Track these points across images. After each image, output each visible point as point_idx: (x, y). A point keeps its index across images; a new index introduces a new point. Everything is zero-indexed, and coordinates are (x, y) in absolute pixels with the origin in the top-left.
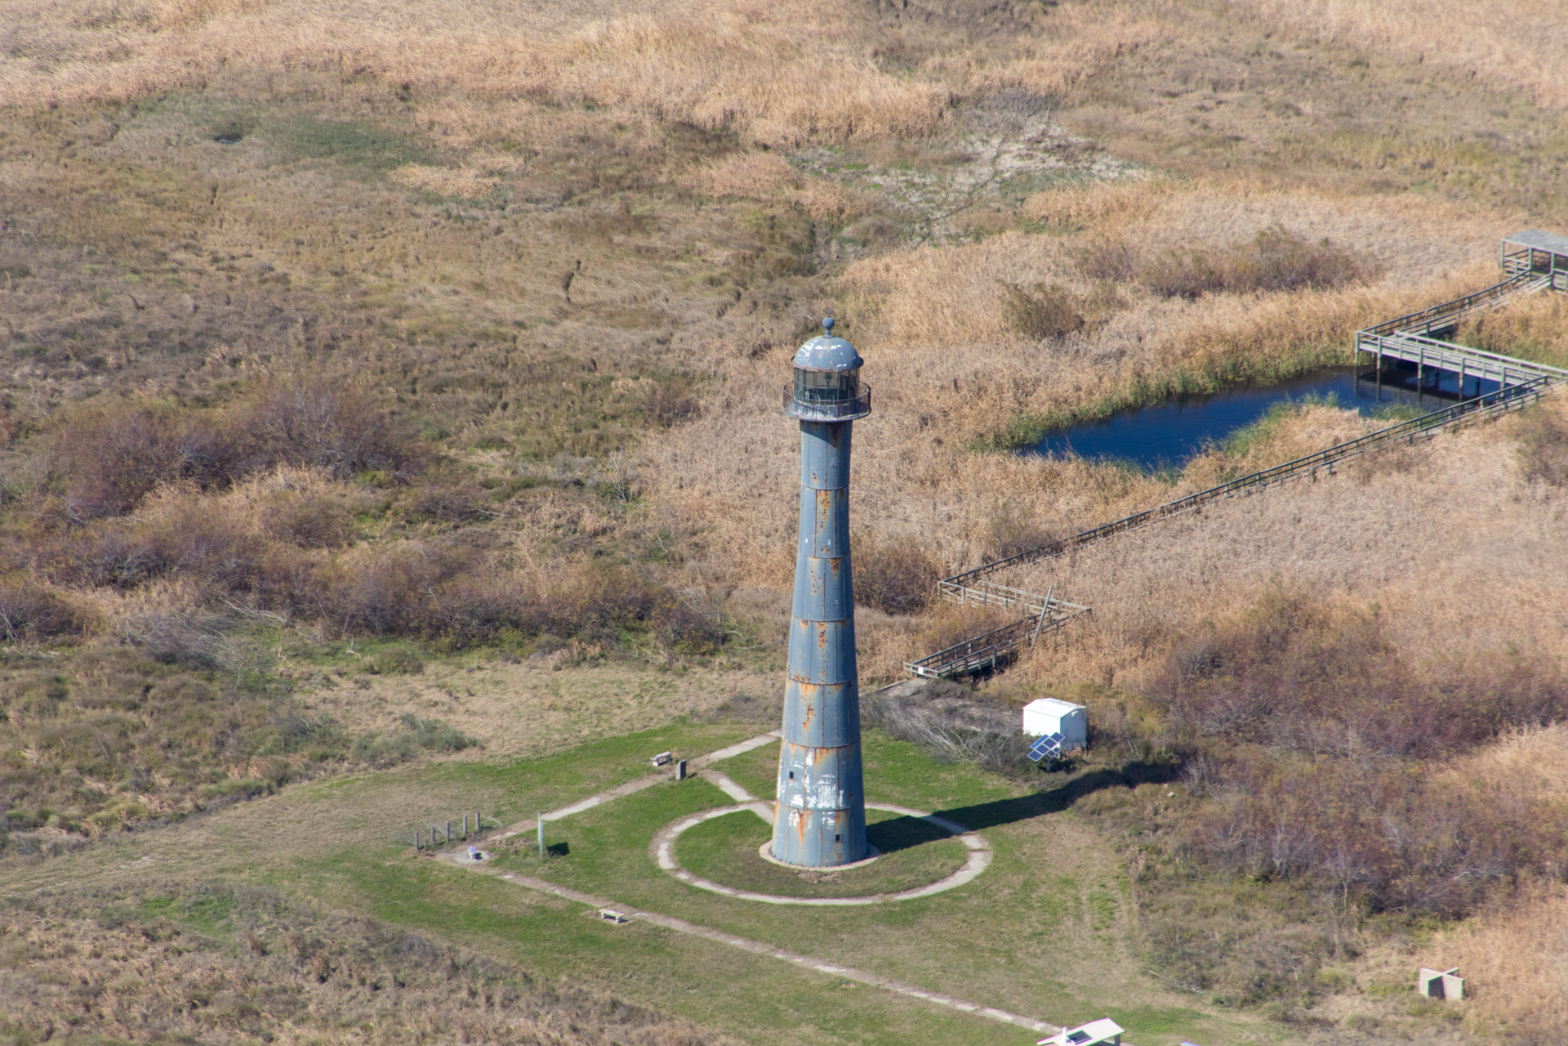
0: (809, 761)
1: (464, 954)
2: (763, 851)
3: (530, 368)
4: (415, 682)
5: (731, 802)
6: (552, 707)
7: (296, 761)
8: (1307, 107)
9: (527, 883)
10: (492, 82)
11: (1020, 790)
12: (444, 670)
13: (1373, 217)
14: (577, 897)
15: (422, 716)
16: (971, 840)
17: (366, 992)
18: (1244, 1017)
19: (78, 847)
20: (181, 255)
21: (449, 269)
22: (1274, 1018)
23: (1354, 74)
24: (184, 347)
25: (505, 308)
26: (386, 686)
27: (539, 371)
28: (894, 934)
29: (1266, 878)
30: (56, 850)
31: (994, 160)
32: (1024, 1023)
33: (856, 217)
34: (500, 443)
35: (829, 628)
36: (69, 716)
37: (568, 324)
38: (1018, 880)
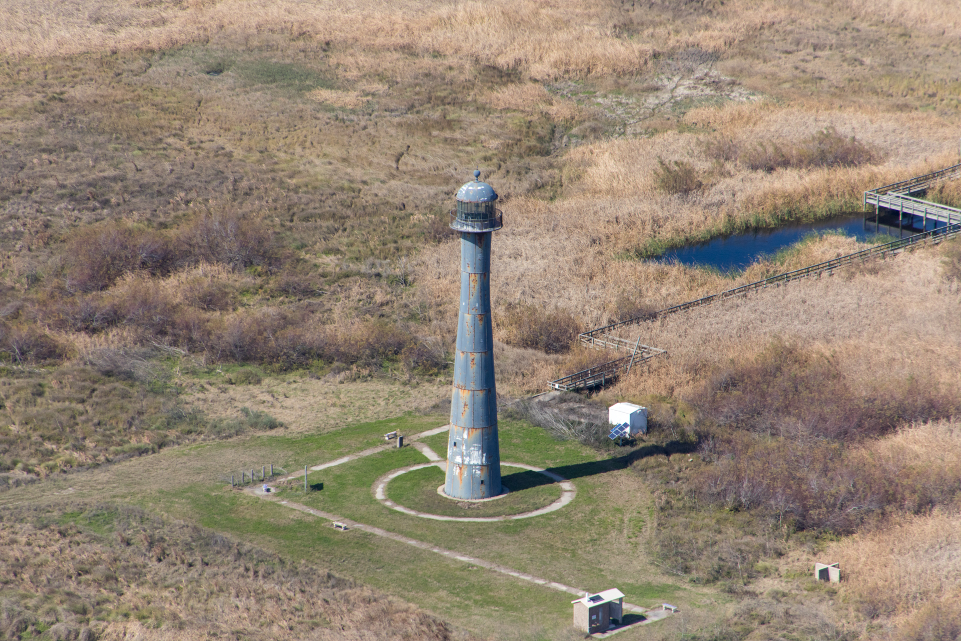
0: (465, 436)
1: (247, 546)
2: (440, 489)
3: (364, 208)
4: (254, 389)
5: (427, 460)
6: (334, 405)
7: (172, 434)
8: (868, 61)
9: (295, 506)
10: (380, 40)
11: (601, 456)
12: (274, 382)
13: (891, 125)
14: (322, 515)
16: (566, 485)
17: (184, 568)
18: (706, 590)
19: (32, 481)
20: (171, 140)
21: (328, 150)
22: (723, 591)
23: (901, 41)
24: (160, 193)
25: (358, 173)
26: (236, 392)
27: (369, 210)
28: (507, 539)
29: (736, 509)
30: (18, 483)
31: (672, 90)
33: (582, 122)
34: (337, 251)
35: (477, 356)
36: (42, 406)
37: (393, 183)
38: (588, 509)
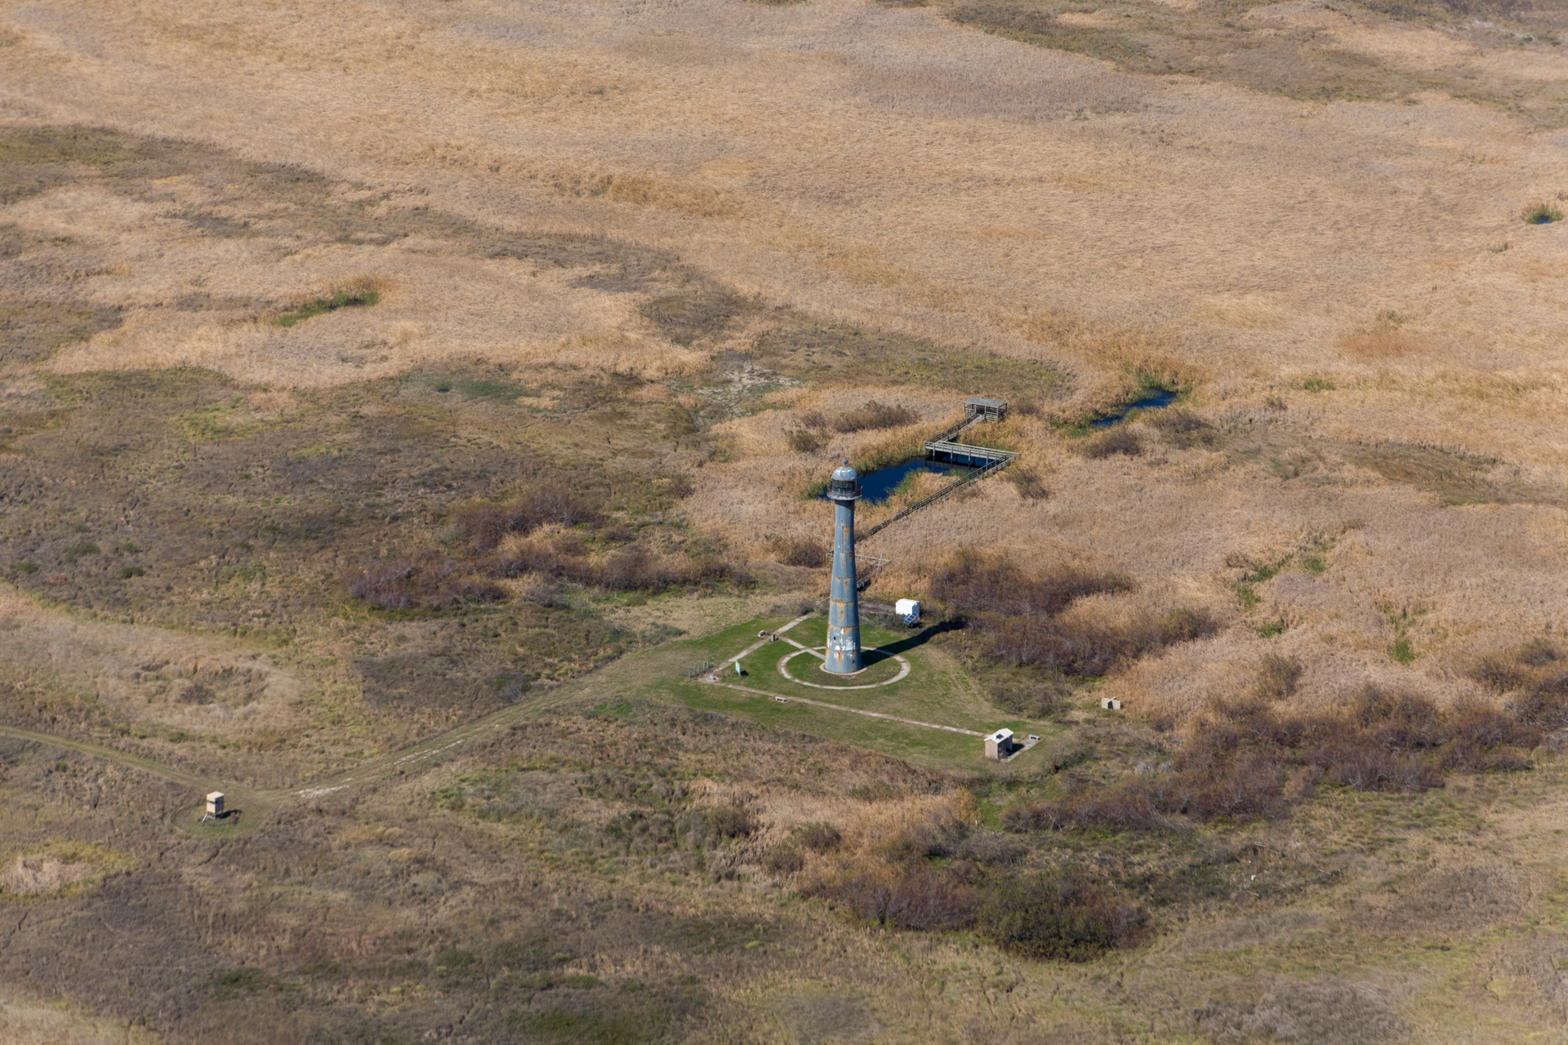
0: (841, 632)
1: (733, 719)
2: (821, 667)
3: (616, 477)
4: (646, 608)
5: (798, 650)
6: (706, 615)
7: (622, 644)
8: (848, 352)
9: (739, 688)
10: (534, 361)
11: (905, 636)
12: (655, 603)
13: (900, 395)
14: (762, 692)
15: (660, 622)
16: (898, 658)
17: (703, 737)
18: (1042, 723)
19: (558, 686)
20: (454, 440)
21: (561, 438)
22: (1055, 722)
23: (857, 338)
24: (479, 477)
25: (592, 453)
26: (636, 611)
27: (620, 478)
28: (892, 699)
29: (1020, 665)
30: (551, 688)
31: (740, 381)
32: (962, 731)
33: (702, 408)
34: (622, 509)
36: (524, 632)
37: (619, 458)
38: (925, 673)
